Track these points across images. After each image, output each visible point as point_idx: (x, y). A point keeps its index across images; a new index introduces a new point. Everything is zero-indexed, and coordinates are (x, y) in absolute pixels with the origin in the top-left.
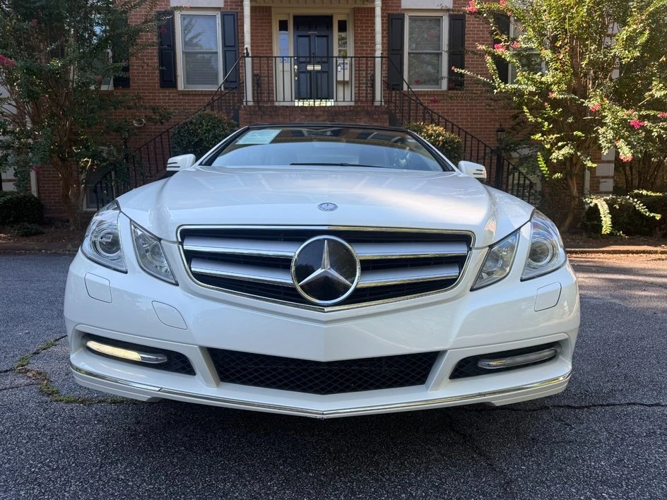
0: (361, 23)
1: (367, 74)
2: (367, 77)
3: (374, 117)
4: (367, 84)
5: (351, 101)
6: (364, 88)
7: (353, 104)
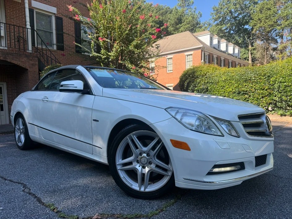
0: (9, 7)
1: (14, 34)
2: (15, 36)
3: (30, 58)
4: (15, 40)
5: (6, 47)
6: (13, 42)
7: (6, 48)
